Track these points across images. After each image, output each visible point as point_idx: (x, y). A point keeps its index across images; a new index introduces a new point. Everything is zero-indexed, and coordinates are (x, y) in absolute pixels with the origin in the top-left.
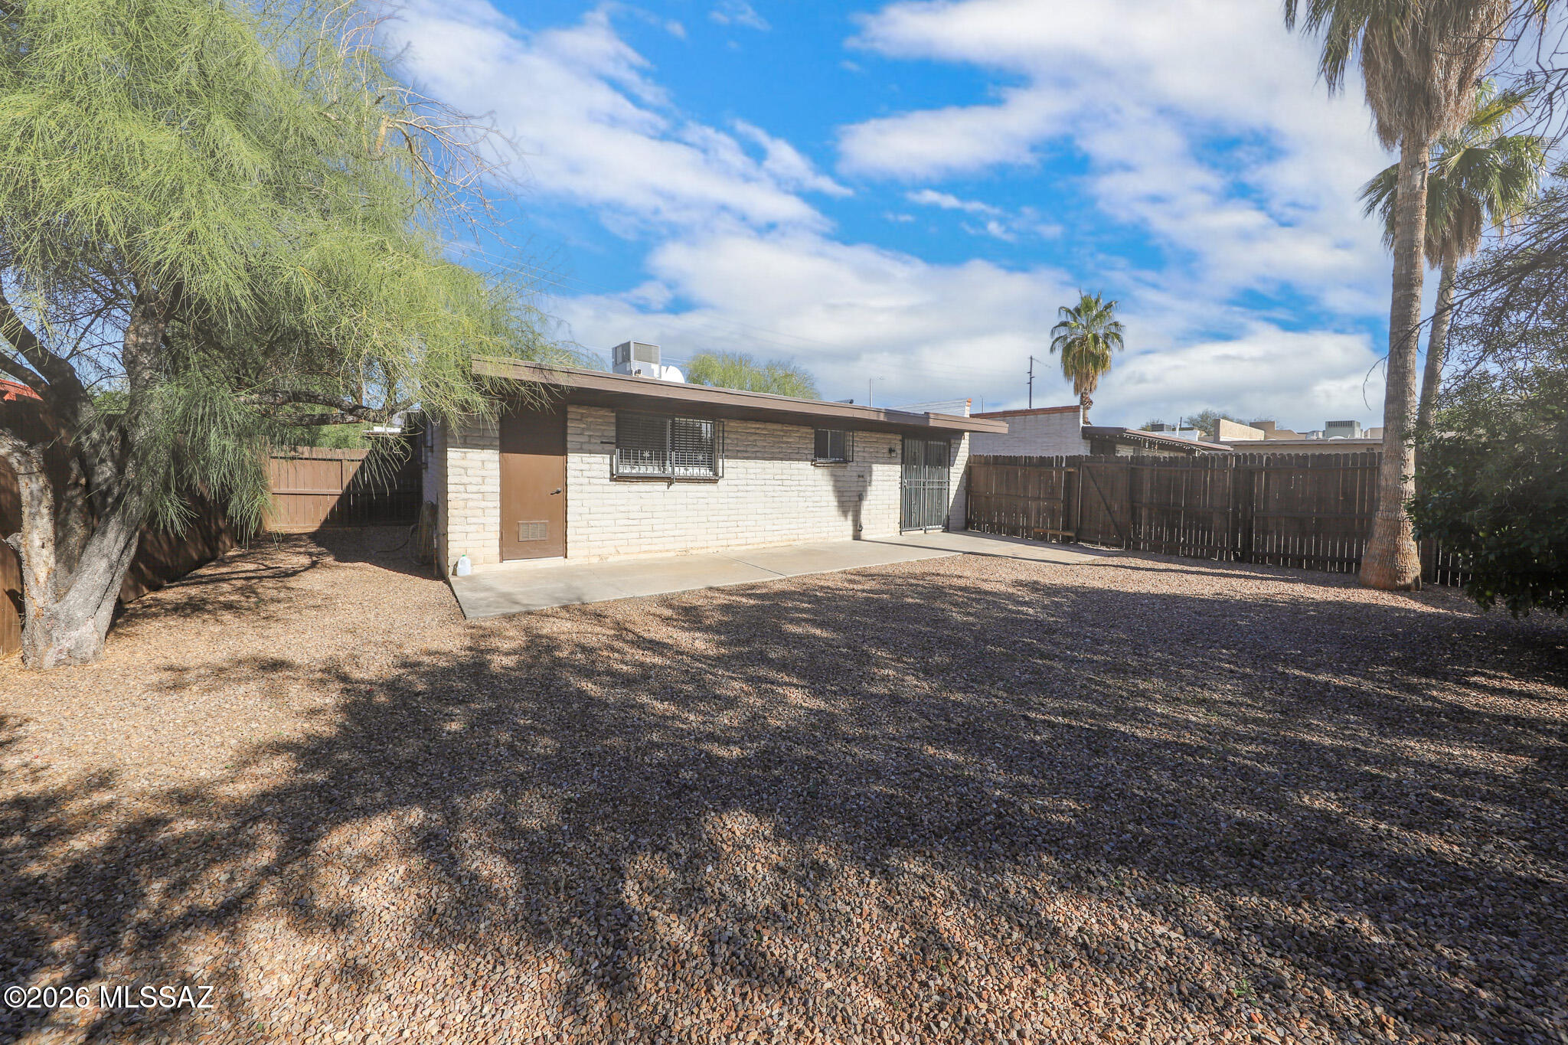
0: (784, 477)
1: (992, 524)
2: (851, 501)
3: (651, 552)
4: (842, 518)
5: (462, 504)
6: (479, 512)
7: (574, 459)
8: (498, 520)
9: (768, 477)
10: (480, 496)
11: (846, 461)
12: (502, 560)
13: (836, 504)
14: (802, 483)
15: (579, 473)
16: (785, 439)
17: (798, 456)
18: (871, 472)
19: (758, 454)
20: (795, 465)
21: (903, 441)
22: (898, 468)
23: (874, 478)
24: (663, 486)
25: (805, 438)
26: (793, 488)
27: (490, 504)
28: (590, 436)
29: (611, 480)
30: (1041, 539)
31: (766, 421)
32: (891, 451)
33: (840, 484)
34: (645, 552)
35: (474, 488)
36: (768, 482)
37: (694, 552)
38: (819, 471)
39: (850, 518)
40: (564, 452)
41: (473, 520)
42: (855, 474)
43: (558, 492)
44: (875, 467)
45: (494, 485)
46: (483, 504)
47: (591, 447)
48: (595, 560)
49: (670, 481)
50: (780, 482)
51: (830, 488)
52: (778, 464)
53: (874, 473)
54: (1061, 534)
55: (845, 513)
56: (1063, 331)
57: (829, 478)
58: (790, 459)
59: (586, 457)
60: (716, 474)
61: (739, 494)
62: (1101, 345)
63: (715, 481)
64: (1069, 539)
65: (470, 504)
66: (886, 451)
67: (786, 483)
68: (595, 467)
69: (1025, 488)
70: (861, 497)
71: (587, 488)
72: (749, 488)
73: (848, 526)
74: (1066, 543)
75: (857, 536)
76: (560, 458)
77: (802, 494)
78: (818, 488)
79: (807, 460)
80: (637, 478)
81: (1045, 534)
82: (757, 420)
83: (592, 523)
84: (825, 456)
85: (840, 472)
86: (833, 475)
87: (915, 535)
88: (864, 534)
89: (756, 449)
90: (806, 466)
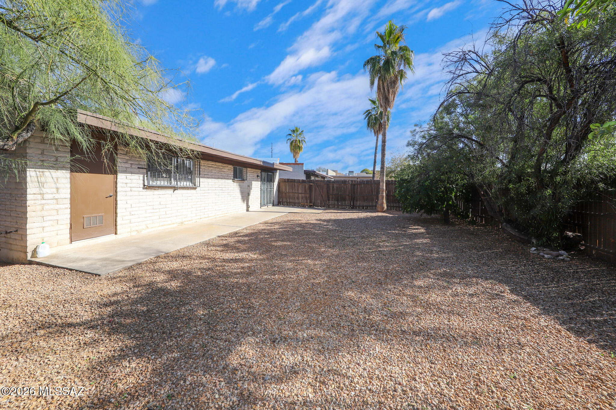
0: (223, 186)
1: (287, 202)
2: (245, 196)
3: (165, 225)
4: (243, 203)
5: (39, 207)
6: (55, 212)
7: (121, 177)
8: (69, 216)
9: (216, 186)
10: (55, 201)
11: (244, 180)
12: (71, 241)
13: (241, 197)
14: (229, 189)
15: (125, 185)
16: (223, 170)
17: (227, 177)
18: (252, 184)
19: (213, 176)
20: (227, 181)
21: (261, 172)
22: (260, 183)
23: (253, 186)
24: (170, 191)
25: (229, 169)
26: (226, 191)
27: (62, 206)
28: (131, 164)
29: (144, 188)
30: (303, 207)
31: (216, 161)
32: (258, 176)
33: (242, 189)
34: (162, 226)
35: (51, 196)
36: (216, 189)
37: (186, 223)
38: (235, 184)
39: (245, 203)
40: (115, 173)
41: (49, 218)
42: (247, 185)
43: (111, 196)
44: (253, 182)
45: (66, 192)
46: (58, 207)
47: (132, 170)
48: (134, 234)
49: (175, 188)
50: (221, 189)
51: (239, 191)
52: (220, 180)
53: (253, 185)
54: (309, 204)
55: (244, 201)
56: (289, 137)
57: (238, 187)
58: (225, 179)
59: (129, 176)
60: (195, 185)
61: (206, 194)
62: (301, 143)
63: (195, 188)
64: (311, 206)
65: (46, 207)
66: (256, 176)
67: (223, 189)
68: (135, 181)
69: (298, 190)
70: (249, 195)
71: (129, 193)
72: (209, 191)
73: (244, 206)
74: (311, 207)
75: (248, 210)
76: (111, 177)
77: (229, 193)
78: (235, 191)
79: (231, 179)
80: (158, 187)
81: (304, 205)
82: (212, 161)
83: (133, 213)
84: (237, 178)
85: (242, 184)
86: (240, 186)
87: (264, 208)
88: (250, 209)
89: (212, 174)
90: (230, 181)
